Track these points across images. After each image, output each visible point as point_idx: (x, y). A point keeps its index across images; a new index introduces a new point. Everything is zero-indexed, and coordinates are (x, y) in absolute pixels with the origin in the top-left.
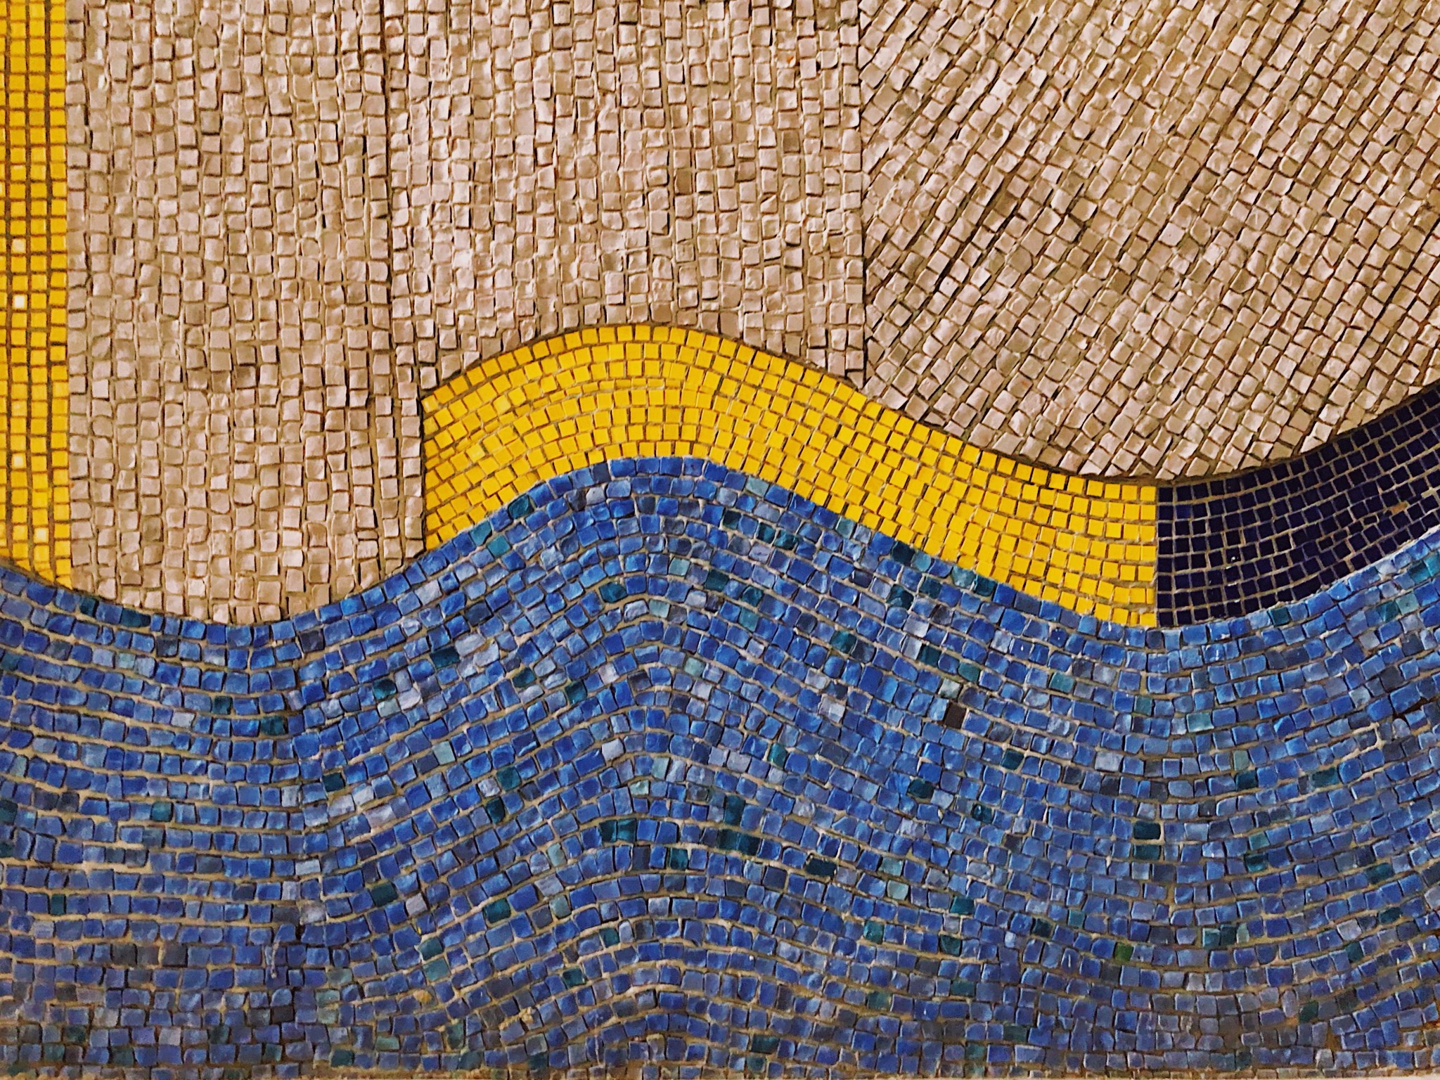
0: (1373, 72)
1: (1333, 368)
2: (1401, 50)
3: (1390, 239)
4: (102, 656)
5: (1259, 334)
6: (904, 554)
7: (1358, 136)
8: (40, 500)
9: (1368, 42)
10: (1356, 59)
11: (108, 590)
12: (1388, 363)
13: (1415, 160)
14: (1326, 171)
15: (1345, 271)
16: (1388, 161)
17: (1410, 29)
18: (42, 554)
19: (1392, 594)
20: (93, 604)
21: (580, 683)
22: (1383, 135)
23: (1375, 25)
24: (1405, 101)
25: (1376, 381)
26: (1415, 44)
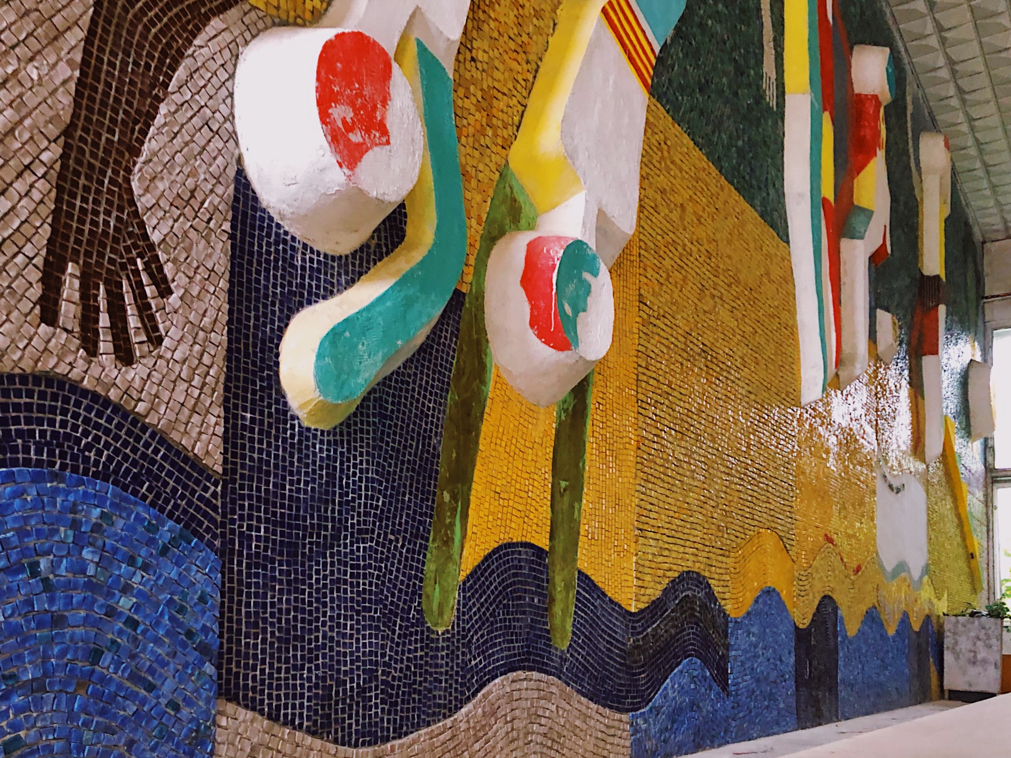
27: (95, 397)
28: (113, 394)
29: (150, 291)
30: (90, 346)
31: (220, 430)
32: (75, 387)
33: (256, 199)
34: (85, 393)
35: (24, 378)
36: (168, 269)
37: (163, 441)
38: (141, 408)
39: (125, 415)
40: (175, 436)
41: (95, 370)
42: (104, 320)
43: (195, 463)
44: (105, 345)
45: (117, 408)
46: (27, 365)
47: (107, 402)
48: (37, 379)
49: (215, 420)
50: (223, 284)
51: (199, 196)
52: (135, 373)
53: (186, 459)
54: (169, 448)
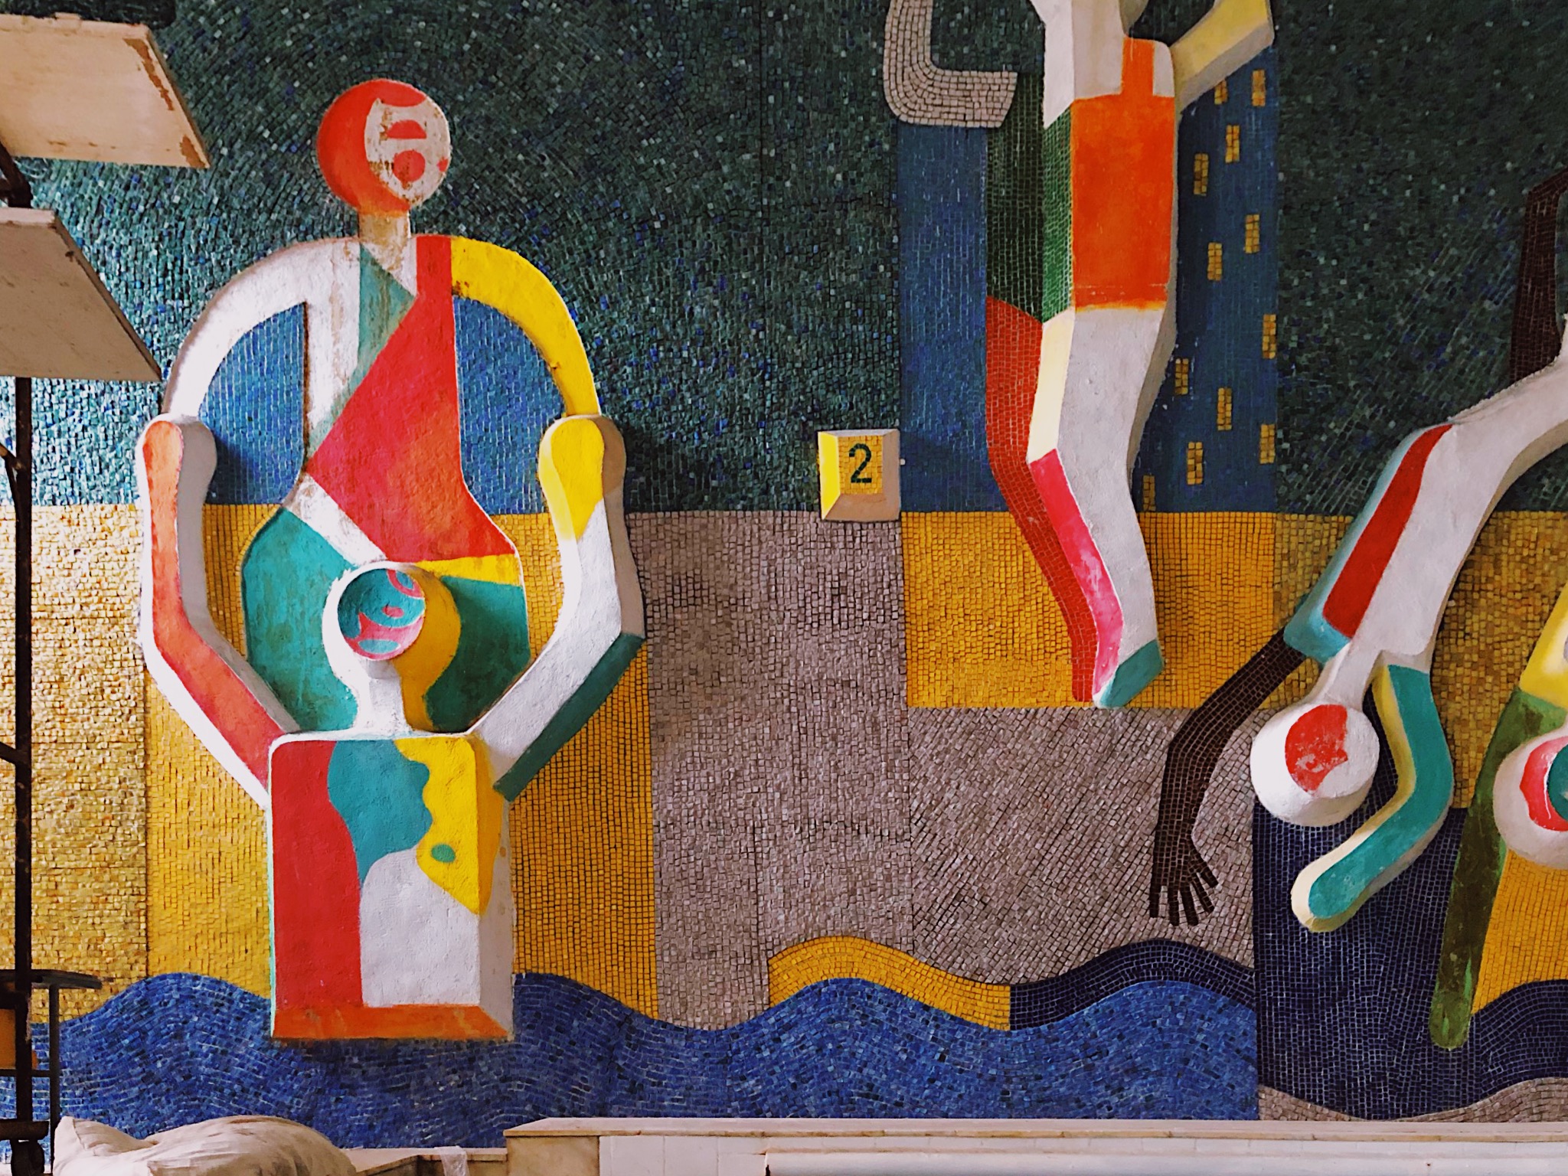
0: (1085, 853)
1: (1070, 949)
2: (1094, 847)
3: (1089, 908)
4: (668, 1041)
5: (1045, 938)
6: (927, 1008)
7: (1079, 875)
8: (648, 993)
9: (1082, 845)
10: (1078, 850)
11: (670, 1021)
12: (1088, 947)
13: (1098, 882)
14: (1068, 887)
15: (1074, 918)
16: (1089, 882)
17: (1098, 840)
18: (648, 1010)
19: (1088, 1020)
20: (665, 1025)
21: (820, 1050)
22: (1087, 874)
23: (1085, 839)
24: (1095, 863)
25: (1084, 953)
26: (1099, 845)
27: (1179, 944)
28: (1187, 941)
29: (1205, 886)
30: (1175, 921)
31: (1251, 946)
32: (1169, 942)
33: (1269, 815)
34: (1174, 943)
35: (1144, 943)
36: (1215, 873)
37: (1217, 958)
38: (1203, 944)
39: (1195, 949)
40: (1223, 954)
41: (1178, 932)
42: (1181, 907)
43: (1237, 965)
44: (1183, 919)
45: (1190, 947)
46: (1145, 937)
47: (1185, 945)
48: (1150, 942)
49: (1248, 942)
50: (1249, 869)
51: (1231, 829)
52: (1198, 929)
53: (1232, 964)
54: (1221, 960)
